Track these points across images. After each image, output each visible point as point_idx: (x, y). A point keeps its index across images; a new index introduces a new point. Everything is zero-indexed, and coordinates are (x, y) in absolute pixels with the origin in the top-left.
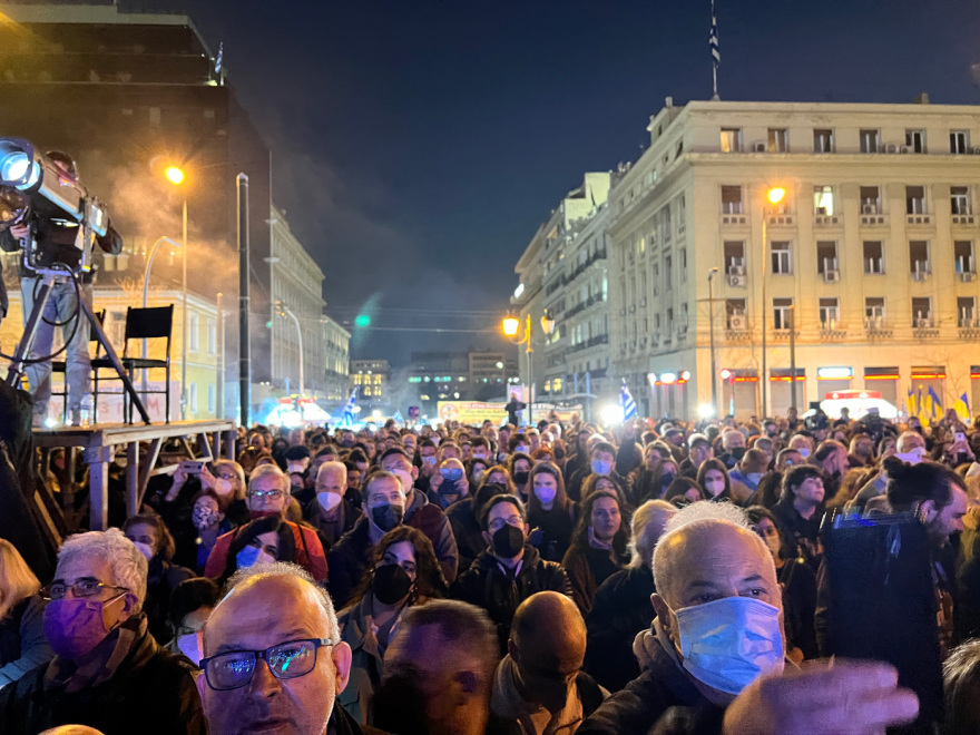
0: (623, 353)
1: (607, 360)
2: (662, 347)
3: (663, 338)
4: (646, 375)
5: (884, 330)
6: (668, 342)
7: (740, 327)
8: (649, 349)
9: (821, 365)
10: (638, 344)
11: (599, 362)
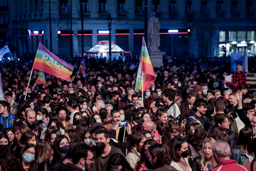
0: (16, 17)
1: (9, 19)
2: (33, 17)
3: (33, 14)
4: (27, 29)
5: (124, 14)
6: (35, 16)
7: (65, 12)
8: (28, 18)
9: (98, 29)
10: (23, 14)
11: (5, 20)
